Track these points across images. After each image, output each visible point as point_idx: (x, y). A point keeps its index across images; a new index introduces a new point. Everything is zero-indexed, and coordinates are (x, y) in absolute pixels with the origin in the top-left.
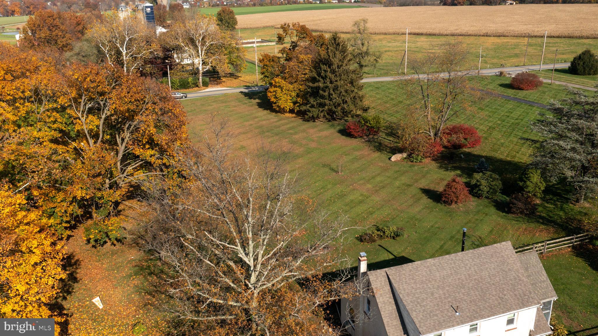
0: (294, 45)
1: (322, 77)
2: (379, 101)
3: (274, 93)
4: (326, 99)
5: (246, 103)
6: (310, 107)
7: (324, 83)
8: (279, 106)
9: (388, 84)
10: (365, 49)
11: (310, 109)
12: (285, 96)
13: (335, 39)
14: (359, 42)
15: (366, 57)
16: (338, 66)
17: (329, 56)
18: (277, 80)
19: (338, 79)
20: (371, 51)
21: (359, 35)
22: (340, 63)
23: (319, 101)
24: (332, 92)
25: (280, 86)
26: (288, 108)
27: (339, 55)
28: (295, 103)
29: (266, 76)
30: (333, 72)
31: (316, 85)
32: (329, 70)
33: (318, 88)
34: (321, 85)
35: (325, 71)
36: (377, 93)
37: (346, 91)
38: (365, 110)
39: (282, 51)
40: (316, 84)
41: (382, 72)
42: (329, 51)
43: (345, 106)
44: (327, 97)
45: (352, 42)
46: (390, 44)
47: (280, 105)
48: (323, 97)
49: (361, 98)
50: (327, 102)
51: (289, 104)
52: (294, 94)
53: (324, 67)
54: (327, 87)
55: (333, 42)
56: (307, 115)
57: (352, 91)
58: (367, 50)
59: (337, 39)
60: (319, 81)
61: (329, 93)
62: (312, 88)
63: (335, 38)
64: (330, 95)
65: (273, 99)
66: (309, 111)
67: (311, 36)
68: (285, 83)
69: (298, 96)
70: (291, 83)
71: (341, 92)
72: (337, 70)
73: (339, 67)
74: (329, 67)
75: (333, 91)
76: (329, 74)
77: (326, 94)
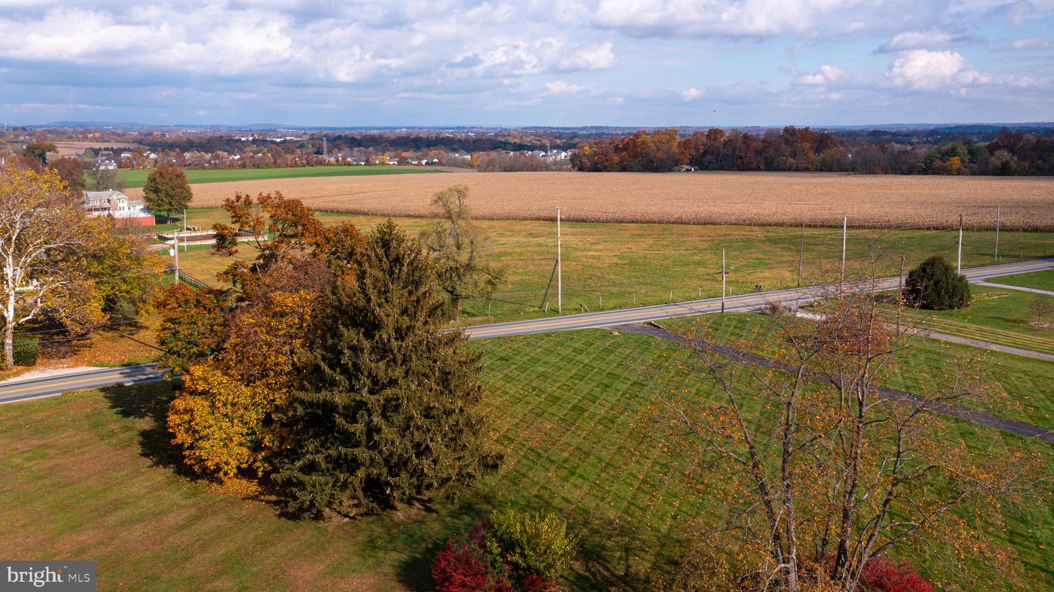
0: (269, 257)
1: (345, 371)
2: (519, 409)
3: (186, 417)
4: (357, 445)
5: (112, 434)
6: (302, 470)
7: (352, 389)
8: (200, 460)
9: (528, 345)
10: (464, 257)
11: (305, 478)
12: (225, 424)
13: (386, 245)
14: (450, 241)
15: (468, 276)
16: (398, 330)
17: (369, 300)
18: (198, 371)
19: (398, 372)
20: (480, 263)
21: (447, 225)
22: (406, 321)
23: (333, 452)
24: (376, 419)
25: (204, 393)
26: (234, 463)
27: (398, 294)
28: (256, 447)
29: (171, 352)
30: (383, 351)
31: (324, 395)
32: (366, 344)
33: (329, 408)
34: (340, 398)
35: (353, 349)
36: (508, 379)
37: (428, 413)
38: (491, 464)
39: (232, 273)
40: (324, 393)
41: (506, 307)
42: (368, 281)
43: (426, 463)
44: (364, 439)
45: (432, 240)
46: (505, 240)
47: (205, 456)
48: (348, 439)
49: (475, 426)
50: (362, 453)
51: (237, 449)
52: (253, 416)
53: (351, 335)
54: (361, 405)
55: (380, 251)
56: (295, 498)
57: (448, 413)
58: (471, 259)
59: (394, 244)
60: (333, 383)
61: (369, 424)
62: (311, 404)
63: (386, 240)
64: (372, 430)
65: (182, 437)
66: (301, 485)
67: (317, 230)
68: (225, 379)
69: (267, 421)
70: (249, 381)
71: (411, 418)
72: (395, 344)
73: (401, 334)
74: (369, 335)
75: (384, 415)
76: (366, 359)
77: (359, 428)
